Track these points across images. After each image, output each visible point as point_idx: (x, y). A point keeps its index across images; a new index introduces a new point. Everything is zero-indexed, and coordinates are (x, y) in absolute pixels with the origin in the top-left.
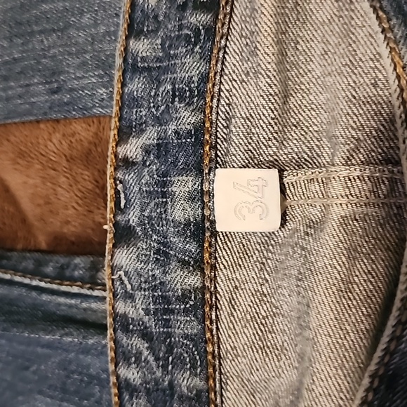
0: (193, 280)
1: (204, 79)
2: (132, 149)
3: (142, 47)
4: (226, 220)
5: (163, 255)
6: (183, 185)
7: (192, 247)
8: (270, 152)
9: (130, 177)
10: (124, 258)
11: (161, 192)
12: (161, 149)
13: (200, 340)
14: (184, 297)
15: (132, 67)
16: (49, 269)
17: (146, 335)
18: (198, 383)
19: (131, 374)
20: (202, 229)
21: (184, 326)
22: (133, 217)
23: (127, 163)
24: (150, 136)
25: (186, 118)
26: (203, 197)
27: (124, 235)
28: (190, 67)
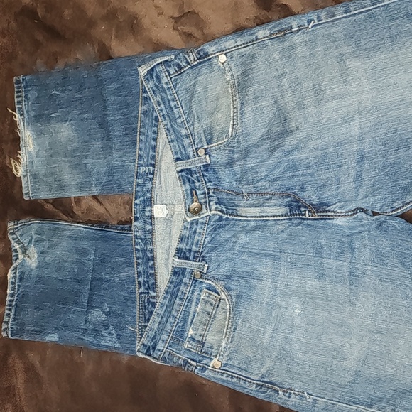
0: (150, 227)
1: (152, 188)
2: (138, 201)
3: (139, 181)
4: (156, 215)
5: (144, 223)
6: (148, 209)
7: (150, 221)
8: (164, 202)
9: (137, 207)
10: (136, 223)
11: (144, 210)
12: (144, 202)
13: (151, 239)
14: (148, 231)
15: (138, 185)
16: (119, 228)
17: (141, 239)
18: (151, 247)
19: (138, 247)
20: (151, 217)
21: (149, 236)
22: (138, 215)
23: (136, 204)
24: (142, 199)
25: (148, 195)
26: (151, 210)
27: (136, 219)
28: (149, 185)
